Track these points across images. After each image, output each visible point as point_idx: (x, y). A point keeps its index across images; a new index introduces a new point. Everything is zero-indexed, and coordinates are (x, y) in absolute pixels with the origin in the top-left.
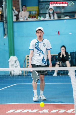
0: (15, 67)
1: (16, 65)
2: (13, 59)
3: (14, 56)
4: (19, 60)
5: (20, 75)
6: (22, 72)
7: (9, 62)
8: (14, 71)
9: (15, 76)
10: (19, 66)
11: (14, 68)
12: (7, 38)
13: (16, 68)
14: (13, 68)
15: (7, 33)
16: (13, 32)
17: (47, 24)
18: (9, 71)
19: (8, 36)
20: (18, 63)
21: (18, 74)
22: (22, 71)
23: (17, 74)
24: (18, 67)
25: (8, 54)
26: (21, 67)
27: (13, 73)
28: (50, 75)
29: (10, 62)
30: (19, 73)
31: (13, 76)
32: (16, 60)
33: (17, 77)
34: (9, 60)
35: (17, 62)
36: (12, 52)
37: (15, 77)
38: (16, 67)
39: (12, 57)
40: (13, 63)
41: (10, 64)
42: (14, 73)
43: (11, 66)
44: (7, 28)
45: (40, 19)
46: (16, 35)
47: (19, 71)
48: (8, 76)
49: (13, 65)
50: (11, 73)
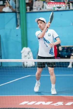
0: (27, 58)
1: (29, 57)
3: (27, 47)
4: (32, 51)
5: (34, 66)
6: (35, 64)
7: (21, 53)
8: (27, 62)
9: (29, 67)
10: (32, 58)
11: (27, 59)
12: (20, 29)
13: (29, 59)
14: (26, 59)
15: (20, 24)
16: (26, 23)
17: (62, 15)
18: (21, 62)
19: (21, 27)
21: (31, 65)
22: (35, 62)
23: (30, 65)
24: (31, 59)
25: (20, 45)
27: (25, 64)
28: (65, 66)
29: (22, 53)
30: (32, 65)
31: (26, 67)
32: (29, 52)
33: (30, 68)
34: (22, 52)
35: (30, 54)
36: (25, 43)
37: (29, 68)
38: (29, 58)
39: (25, 49)
40: (26, 54)
41: (23, 55)
42: (27, 65)
43: (24, 57)
44: (20, 19)
45: (54, 9)
46: (29, 25)
47: (33, 62)
48: (21, 67)
49: (26, 56)
50: (24, 65)
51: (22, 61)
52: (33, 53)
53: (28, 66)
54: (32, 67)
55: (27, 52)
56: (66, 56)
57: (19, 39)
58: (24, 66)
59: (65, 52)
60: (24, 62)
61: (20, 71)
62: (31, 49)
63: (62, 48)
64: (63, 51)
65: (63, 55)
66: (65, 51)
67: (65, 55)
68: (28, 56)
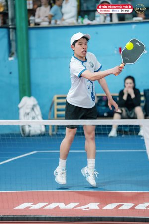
0: (31, 118)
1: (34, 115)
2: (28, 102)
3: (30, 95)
4: (39, 104)
5: (43, 133)
6: (46, 129)
7: (19, 108)
8: (29, 126)
9: (33, 136)
10: (40, 117)
11: (30, 120)
12: (17, 61)
13: (33, 121)
14: (28, 119)
15: (17, 50)
16: (29, 48)
17: (97, 33)
18: (19, 126)
19: (18, 57)
20: (38, 110)
21: (38, 132)
22: (45, 126)
23: (35, 132)
24: (38, 119)
25: (17, 93)
26: (44, 118)
27: (27, 130)
28: (103, 134)
29: (21, 107)
30: (41, 131)
31: (29, 136)
32: (34, 105)
33: (36, 138)
34: (20, 105)
35: (35, 109)
36: (26, 89)
37: (33, 138)
38: (33, 118)
39: (25, 99)
40: (28, 111)
41: (22, 112)
42: (30, 131)
43: (24, 116)
44: (16, 41)
45: (83, 23)
46: (34, 54)
47: (41, 126)
48: (19, 135)
49: (28, 114)
50: (23, 130)
51: (21, 125)
52: (41, 108)
53: (33, 133)
54: (40, 135)
55: (31, 106)
56: (105, 115)
57: (15, 81)
58: (24, 134)
59: (104, 106)
60: (25, 126)
61: (17, 143)
62: (38, 99)
63: (99, 98)
64: (100, 104)
65: (100, 111)
66: (104, 103)
67: (104, 112)
68: (32, 114)
